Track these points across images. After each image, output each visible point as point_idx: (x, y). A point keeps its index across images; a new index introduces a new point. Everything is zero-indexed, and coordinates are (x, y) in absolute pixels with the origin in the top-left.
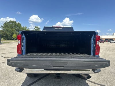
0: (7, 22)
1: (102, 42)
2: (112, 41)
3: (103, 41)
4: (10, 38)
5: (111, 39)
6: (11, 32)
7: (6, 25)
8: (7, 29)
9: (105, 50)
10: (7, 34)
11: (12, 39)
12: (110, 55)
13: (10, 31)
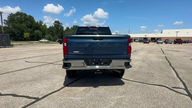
0: (12, 14)
1: (147, 43)
2: (159, 41)
3: (148, 41)
4: (20, 38)
5: (158, 39)
6: (20, 30)
7: (11, 18)
8: (14, 25)
9: (147, 53)
10: (15, 32)
11: (23, 39)
12: (152, 58)
13: (18, 28)
